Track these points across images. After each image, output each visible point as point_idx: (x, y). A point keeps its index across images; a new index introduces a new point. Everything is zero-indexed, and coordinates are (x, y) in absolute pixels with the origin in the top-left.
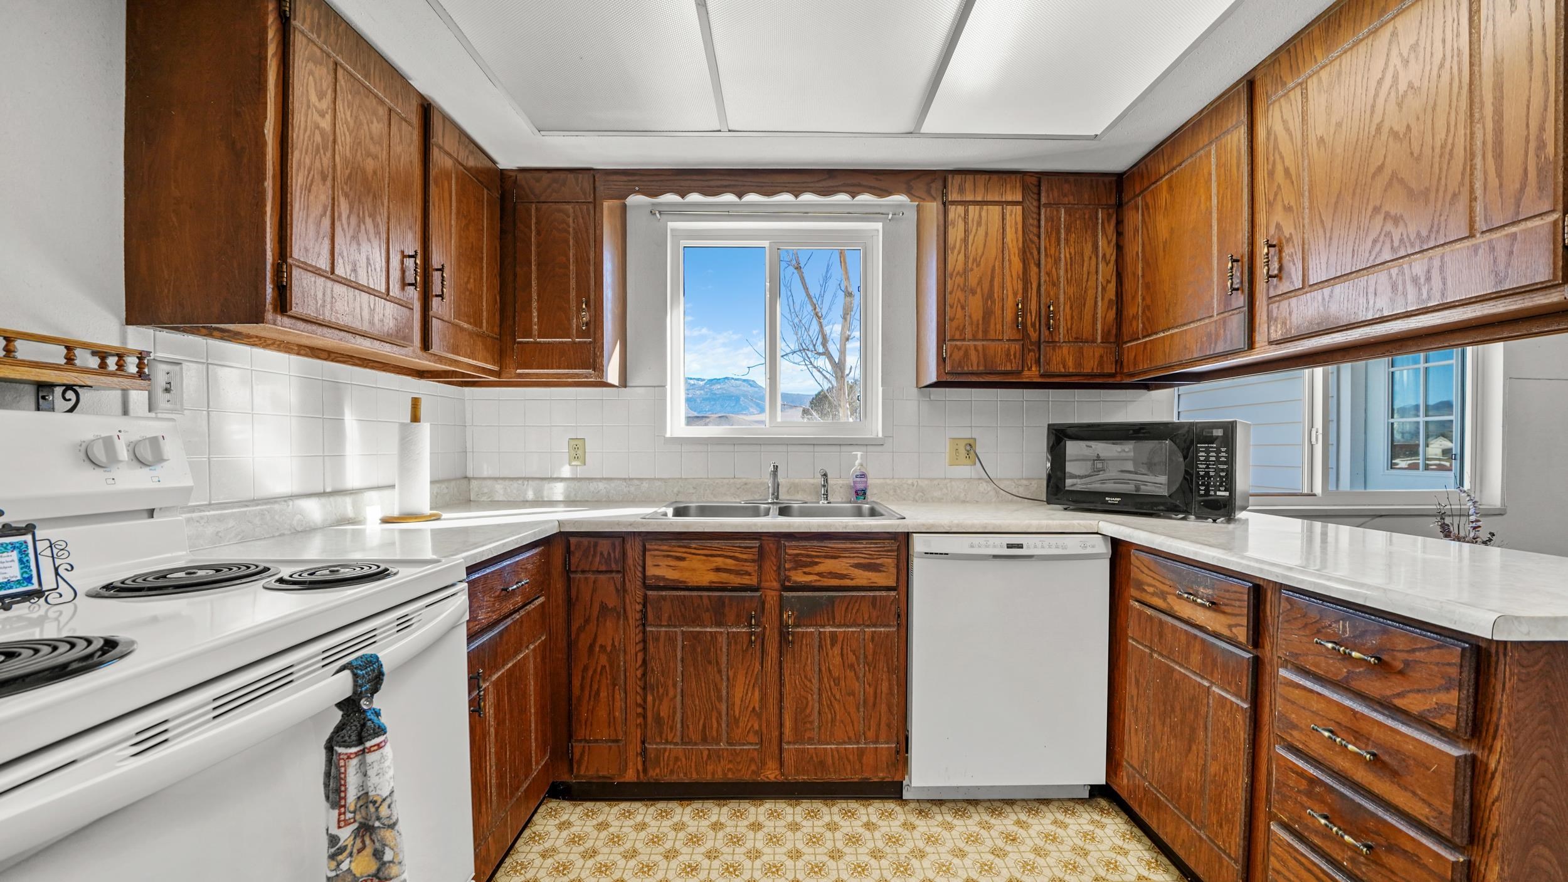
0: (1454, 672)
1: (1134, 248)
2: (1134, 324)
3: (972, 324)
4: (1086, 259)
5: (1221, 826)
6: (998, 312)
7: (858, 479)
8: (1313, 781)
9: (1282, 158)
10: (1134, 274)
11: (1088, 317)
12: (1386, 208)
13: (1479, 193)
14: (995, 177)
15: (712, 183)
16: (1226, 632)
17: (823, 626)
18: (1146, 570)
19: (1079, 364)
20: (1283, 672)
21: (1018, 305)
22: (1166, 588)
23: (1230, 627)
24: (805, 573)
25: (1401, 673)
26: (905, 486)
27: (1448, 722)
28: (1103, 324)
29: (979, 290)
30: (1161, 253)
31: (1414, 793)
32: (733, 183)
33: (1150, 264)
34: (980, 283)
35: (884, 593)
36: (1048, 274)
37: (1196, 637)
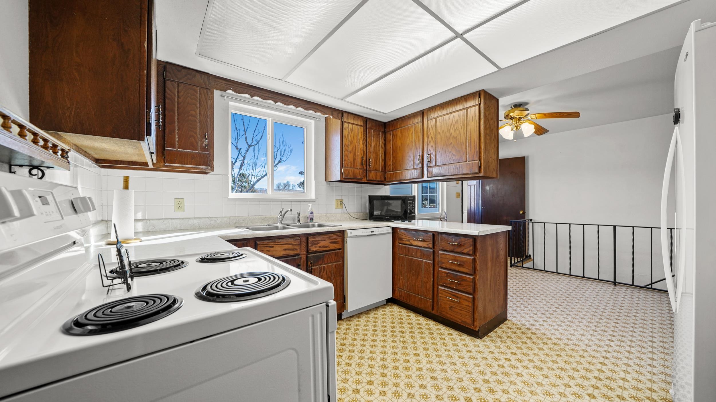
0: (471, 243)
1: (390, 146)
2: (390, 167)
3: (350, 162)
4: (378, 146)
5: (427, 293)
6: (357, 160)
7: (311, 214)
8: (448, 273)
9: (431, 134)
10: (390, 153)
11: (378, 164)
12: (452, 152)
13: (468, 154)
14: (356, 116)
15: (265, 95)
16: (427, 246)
17: (321, 265)
18: (403, 235)
19: (376, 178)
20: (440, 252)
21: (362, 158)
22: (410, 239)
23: (428, 245)
24: (315, 247)
25: (463, 246)
26: (323, 216)
27: (471, 253)
28: (381, 166)
29: (352, 152)
30: (398, 149)
31: (466, 268)
32: (273, 97)
33: (395, 151)
34: (352, 149)
35: (338, 251)
36: (369, 149)
37: (419, 249)
